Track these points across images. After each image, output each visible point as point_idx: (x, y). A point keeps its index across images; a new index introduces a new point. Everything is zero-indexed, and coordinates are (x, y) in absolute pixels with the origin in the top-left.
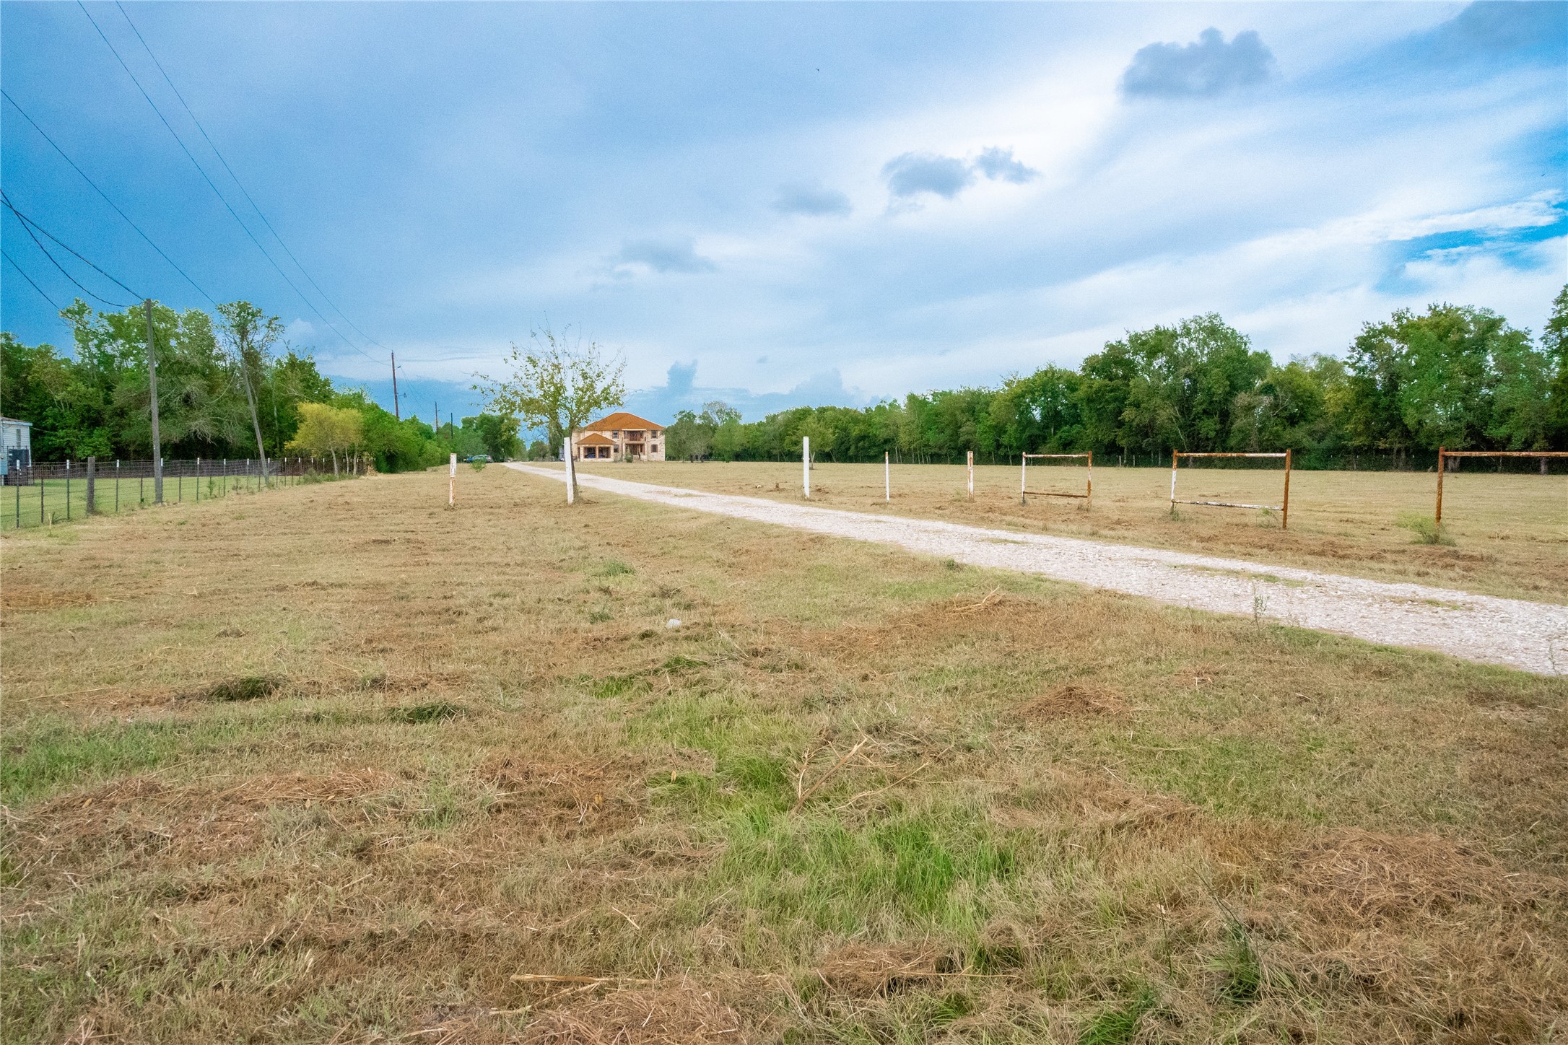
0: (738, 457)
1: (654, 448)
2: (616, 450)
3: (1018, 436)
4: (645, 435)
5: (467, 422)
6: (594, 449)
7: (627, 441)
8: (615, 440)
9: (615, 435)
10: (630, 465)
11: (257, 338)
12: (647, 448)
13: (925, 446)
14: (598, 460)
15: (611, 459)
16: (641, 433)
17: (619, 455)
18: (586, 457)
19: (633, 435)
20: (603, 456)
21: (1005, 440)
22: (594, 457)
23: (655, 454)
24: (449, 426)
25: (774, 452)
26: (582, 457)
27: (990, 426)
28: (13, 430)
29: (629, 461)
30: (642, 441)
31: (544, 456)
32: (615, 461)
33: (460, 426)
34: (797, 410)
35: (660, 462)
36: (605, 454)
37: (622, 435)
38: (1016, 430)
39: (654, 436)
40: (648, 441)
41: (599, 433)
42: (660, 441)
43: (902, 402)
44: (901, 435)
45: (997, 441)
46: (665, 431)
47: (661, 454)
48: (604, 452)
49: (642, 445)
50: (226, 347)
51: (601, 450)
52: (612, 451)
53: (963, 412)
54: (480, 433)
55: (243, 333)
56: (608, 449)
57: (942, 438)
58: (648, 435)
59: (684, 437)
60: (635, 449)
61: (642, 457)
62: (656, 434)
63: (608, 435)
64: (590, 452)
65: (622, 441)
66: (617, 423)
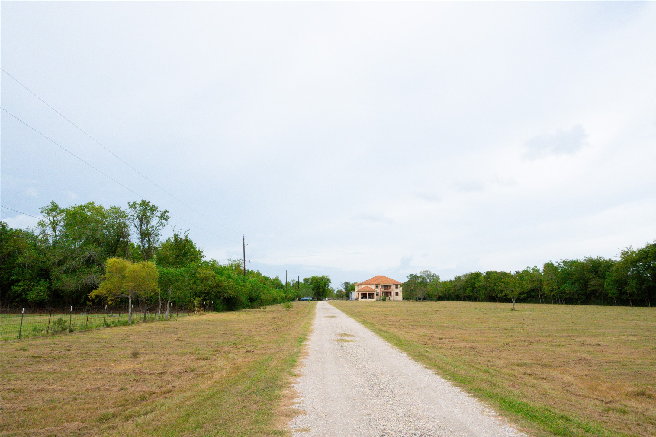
0: (440, 298)
1: (397, 294)
2: (377, 295)
3: (638, 286)
4: (392, 287)
5: (306, 280)
6: (366, 294)
7: (383, 290)
8: (377, 289)
9: (377, 287)
10: (384, 303)
12: (393, 294)
13: (562, 293)
14: (368, 300)
15: (375, 299)
16: (390, 286)
17: (379, 297)
18: (362, 298)
19: (386, 286)
20: (371, 298)
21: (628, 289)
22: (366, 298)
23: (397, 297)
24: (298, 282)
25: (460, 296)
26: (360, 298)
27: (614, 281)
29: (384, 300)
30: (390, 290)
31: (342, 297)
32: (377, 301)
33: (303, 282)
34: (472, 274)
35: (400, 301)
36: (371, 297)
37: (380, 287)
38: (636, 283)
39: (397, 288)
40: (394, 290)
41: (369, 286)
42: (400, 290)
43: (541, 267)
44: (545, 286)
45: (620, 290)
46: (403, 285)
47: (400, 297)
48: (371, 296)
49: (390, 292)
51: (370, 294)
52: (375, 295)
53: (589, 272)
54: (312, 286)
56: (373, 294)
57: (574, 288)
58: (393, 287)
59: (413, 288)
60: (387, 294)
61: (390, 298)
62: (397, 287)
63: (373, 287)
64: (364, 296)
65: (380, 290)
66: (376, 280)
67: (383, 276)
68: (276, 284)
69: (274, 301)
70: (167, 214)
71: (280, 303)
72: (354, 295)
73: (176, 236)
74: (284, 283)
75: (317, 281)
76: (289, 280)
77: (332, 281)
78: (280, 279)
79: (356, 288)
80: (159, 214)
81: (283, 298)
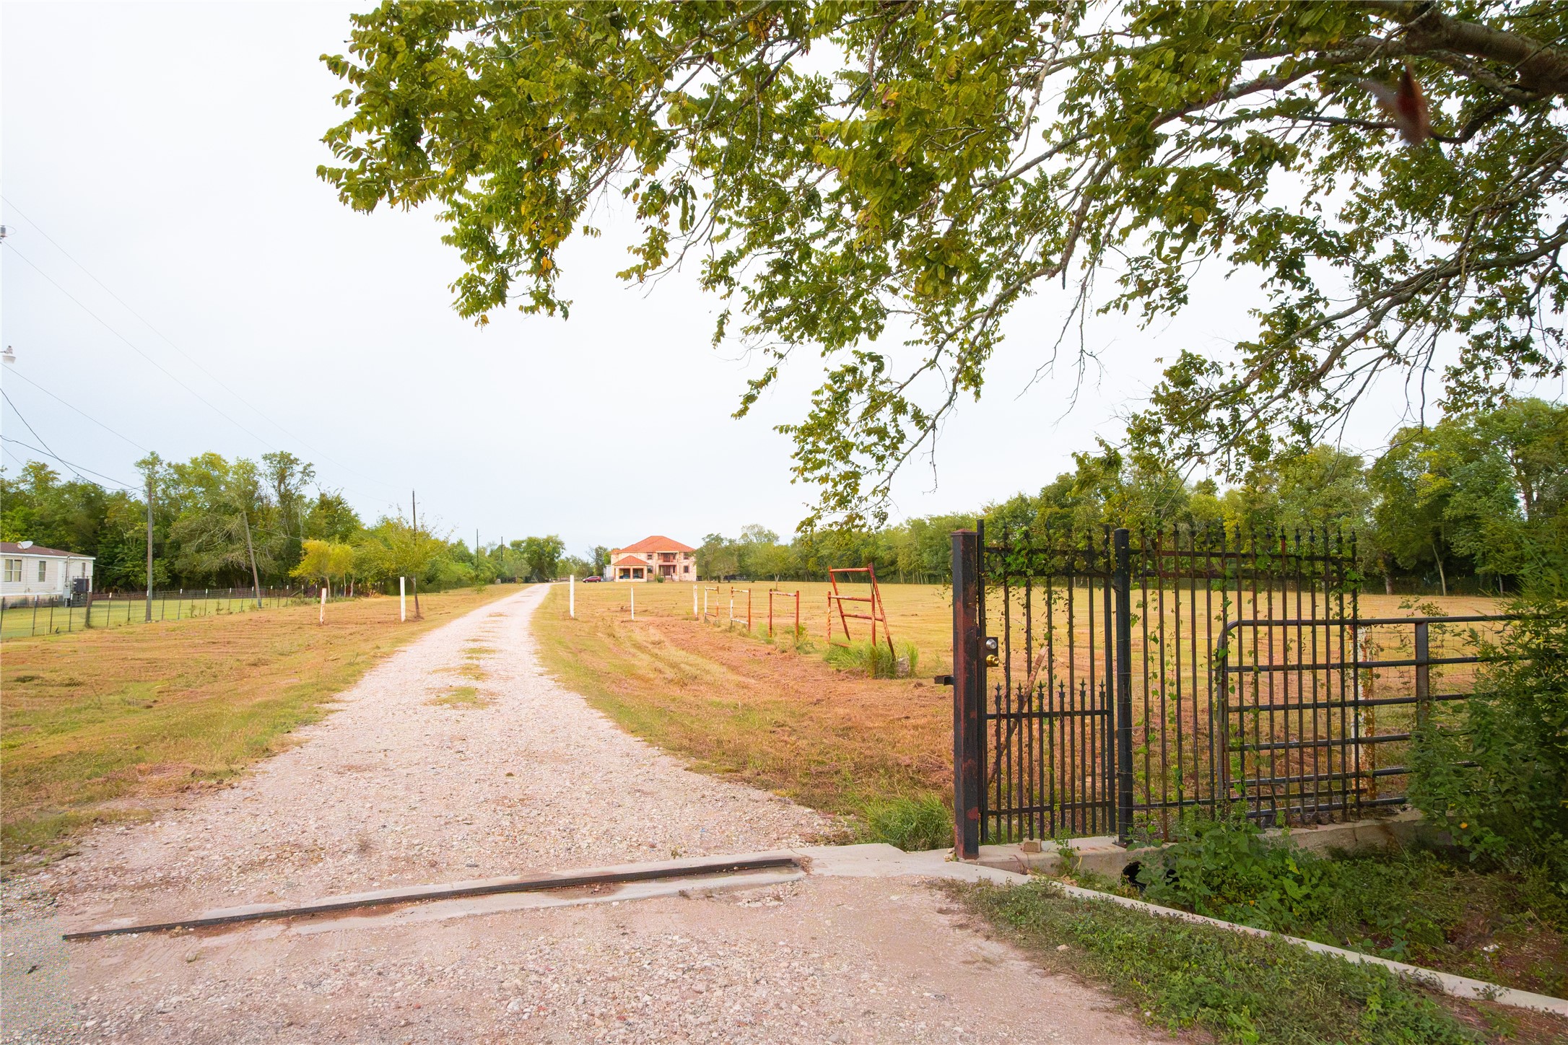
1: (686, 569)
2: (650, 571)
4: (677, 556)
5: (516, 545)
6: (629, 570)
7: (661, 562)
8: (650, 562)
9: (650, 557)
10: (660, 585)
11: (293, 481)
12: (680, 569)
14: (632, 580)
15: (645, 580)
16: (674, 555)
17: (652, 575)
18: (622, 577)
19: (666, 556)
20: (637, 577)
22: (629, 577)
23: (686, 574)
24: (502, 547)
26: (619, 577)
28: (79, 564)
29: (660, 581)
30: (674, 562)
32: (648, 582)
33: (510, 547)
35: (691, 582)
37: (655, 556)
39: (686, 558)
40: (680, 562)
41: (634, 555)
42: (691, 562)
46: (696, 553)
47: (692, 575)
48: (638, 573)
49: (674, 567)
50: (268, 490)
51: (636, 571)
52: (645, 572)
54: (526, 555)
55: (282, 478)
56: (642, 570)
58: (680, 557)
59: (712, 558)
60: (668, 570)
61: (674, 577)
62: (687, 556)
63: (643, 557)
64: (625, 573)
65: (655, 563)
66: (650, 545)
67: (662, 538)
68: (460, 555)
69: (458, 583)
70: (312, 468)
71: (468, 586)
72: (610, 571)
73: (323, 495)
74: (472, 551)
75: (539, 545)
76: (482, 544)
77: (566, 546)
78: (467, 543)
79: (614, 559)
80: (300, 468)
81: (471, 579)
